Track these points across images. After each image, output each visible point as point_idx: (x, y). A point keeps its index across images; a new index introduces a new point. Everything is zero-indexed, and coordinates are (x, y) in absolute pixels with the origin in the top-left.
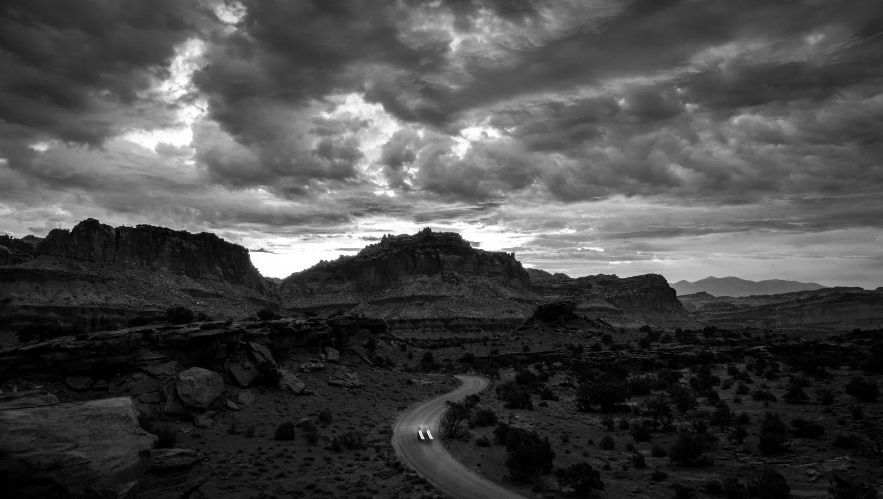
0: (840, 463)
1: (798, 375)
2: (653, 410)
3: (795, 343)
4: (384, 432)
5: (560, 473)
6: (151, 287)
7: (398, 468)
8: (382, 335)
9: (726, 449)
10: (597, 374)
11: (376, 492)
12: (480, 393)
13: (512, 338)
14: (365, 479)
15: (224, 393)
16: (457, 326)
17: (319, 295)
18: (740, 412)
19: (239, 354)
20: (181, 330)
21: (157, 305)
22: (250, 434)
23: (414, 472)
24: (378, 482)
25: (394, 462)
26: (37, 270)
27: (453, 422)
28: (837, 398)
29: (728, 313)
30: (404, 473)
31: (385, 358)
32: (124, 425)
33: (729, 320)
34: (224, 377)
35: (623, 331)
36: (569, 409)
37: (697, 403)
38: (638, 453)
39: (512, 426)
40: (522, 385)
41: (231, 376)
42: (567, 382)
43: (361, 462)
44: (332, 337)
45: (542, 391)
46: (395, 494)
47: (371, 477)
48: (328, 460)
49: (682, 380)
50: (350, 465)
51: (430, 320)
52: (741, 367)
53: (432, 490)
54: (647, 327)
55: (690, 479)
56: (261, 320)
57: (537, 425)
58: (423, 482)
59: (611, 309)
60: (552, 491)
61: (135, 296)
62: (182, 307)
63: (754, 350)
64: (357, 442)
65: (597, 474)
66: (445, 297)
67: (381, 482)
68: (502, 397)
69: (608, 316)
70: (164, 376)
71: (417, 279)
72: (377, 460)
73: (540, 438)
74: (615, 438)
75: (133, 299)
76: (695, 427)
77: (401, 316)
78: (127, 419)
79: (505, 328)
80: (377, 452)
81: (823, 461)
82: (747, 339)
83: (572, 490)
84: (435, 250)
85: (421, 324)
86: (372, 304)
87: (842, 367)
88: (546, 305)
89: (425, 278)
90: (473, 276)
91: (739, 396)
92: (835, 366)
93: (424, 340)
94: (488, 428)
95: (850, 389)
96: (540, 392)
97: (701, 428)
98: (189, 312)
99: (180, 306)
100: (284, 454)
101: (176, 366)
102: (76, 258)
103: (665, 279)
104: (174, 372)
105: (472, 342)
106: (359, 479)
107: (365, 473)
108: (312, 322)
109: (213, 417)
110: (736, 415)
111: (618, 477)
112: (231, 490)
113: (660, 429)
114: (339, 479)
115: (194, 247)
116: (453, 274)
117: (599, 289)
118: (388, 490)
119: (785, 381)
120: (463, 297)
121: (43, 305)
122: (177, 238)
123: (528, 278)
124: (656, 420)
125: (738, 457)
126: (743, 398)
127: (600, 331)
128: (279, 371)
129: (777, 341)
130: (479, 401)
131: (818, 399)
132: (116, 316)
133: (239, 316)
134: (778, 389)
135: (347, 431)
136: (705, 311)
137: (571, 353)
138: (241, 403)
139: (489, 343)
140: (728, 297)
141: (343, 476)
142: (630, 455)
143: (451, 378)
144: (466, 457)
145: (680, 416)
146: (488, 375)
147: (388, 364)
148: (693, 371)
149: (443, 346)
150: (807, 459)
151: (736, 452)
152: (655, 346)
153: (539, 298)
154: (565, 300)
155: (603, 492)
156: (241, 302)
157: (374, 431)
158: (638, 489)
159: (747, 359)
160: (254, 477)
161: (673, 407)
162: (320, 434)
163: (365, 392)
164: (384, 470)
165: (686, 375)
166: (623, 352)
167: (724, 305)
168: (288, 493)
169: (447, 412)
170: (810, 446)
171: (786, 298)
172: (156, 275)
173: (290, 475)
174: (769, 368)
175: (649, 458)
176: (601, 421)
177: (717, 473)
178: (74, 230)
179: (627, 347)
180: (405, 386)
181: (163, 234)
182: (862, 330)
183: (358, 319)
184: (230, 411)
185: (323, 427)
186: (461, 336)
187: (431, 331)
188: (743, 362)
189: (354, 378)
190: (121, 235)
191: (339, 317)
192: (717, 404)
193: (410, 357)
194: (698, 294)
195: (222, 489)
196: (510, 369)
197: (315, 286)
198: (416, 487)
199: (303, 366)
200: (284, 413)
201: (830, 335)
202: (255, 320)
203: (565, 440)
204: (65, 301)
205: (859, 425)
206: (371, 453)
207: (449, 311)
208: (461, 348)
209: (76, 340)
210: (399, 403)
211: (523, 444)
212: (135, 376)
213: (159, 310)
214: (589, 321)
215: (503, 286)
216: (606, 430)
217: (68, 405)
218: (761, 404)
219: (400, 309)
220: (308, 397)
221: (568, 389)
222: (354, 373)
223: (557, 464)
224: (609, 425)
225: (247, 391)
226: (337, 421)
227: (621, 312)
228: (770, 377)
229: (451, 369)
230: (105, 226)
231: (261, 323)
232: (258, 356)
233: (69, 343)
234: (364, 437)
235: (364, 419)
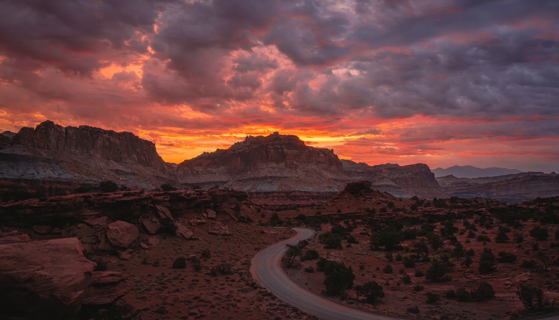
0: (524, 276)
1: (504, 225)
2: (418, 249)
3: (504, 206)
4: (245, 264)
5: (358, 288)
6: (89, 167)
7: (254, 286)
8: (245, 202)
9: (459, 271)
10: (384, 227)
11: (239, 301)
12: (308, 239)
13: (330, 204)
14: (232, 293)
15: (139, 238)
16: (295, 196)
17: (203, 175)
18: (469, 248)
19: (149, 213)
20: (110, 196)
21: (94, 179)
22: (156, 264)
23: (265, 289)
24: (241, 295)
25: (251, 282)
26: (13, 154)
27: (290, 258)
28: (525, 239)
29: (465, 188)
30: (258, 289)
31: (246, 217)
32: (74, 255)
33: (466, 192)
34: (138, 228)
35: (401, 200)
36: (365, 249)
37: (444, 244)
38: (407, 275)
39: (328, 259)
40: (336, 234)
41: (144, 227)
42: (365, 232)
43: (230, 283)
44: (211, 203)
45: (348, 237)
46: (252, 302)
47: (236, 292)
48: (208, 281)
49: (435, 230)
50: (222, 285)
51: (277, 192)
52: (471, 221)
53: (276, 300)
54: (416, 197)
55: (437, 289)
56: (163, 191)
57: (345, 259)
58: (270, 294)
59: (394, 186)
60: (352, 299)
61: (78, 173)
62: (110, 181)
63: (479, 211)
64: (227, 270)
65: (381, 288)
66: (287, 177)
67: (242, 295)
68: (323, 241)
69: (391, 190)
70: (99, 226)
71: (269, 166)
72: (240, 282)
73: (346, 267)
74: (393, 266)
75: (77, 175)
76: (442, 258)
77: (257, 190)
78: (75, 251)
79: (326, 198)
80: (241, 276)
81: (514, 276)
82: (475, 204)
83: (365, 298)
84: (281, 146)
85: (270, 195)
86: (239, 181)
87: (529, 220)
88: (353, 183)
89: (274, 165)
90: (306, 164)
91: (469, 239)
92: (525, 220)
93: (272, 205)
94: (313, 261)
95: (532, 233)
96: (347, 238)
97: (445, 259)
98: (115, 185)
99: (109, 180)
100: (179, 277)
101: (106, 220)
102: (38, 147)
103: (428, 167)
104: (105, 224)
105: (304, 206)
106: (228, 293)
107: (232, 289)
108: (198, 193)
109: (131, 253)
110: (467, 250)
111: (393, 289)
112: (144, 300)
113: (421, 260)
114: (215, 293)
115: (118, 141)
116: (293, 163)
117: (387, 173)
118: (247, 300)
119: (496, 229)
120: (299, 177)
121: (16, 178)
122: (107, 135)
123: (342, 165)
124: (418, 255)
125: (466, 275)
126: (471, 240)
127: (387, 200)
128: (175, 224)
129: (493, 205)
130: (307, 244)
131: (514, 240)
132: (65, 186)
133: (148, 188)
134: (492, 234)
135: (221, 263)
136: (452, 187)
137: (368, 214)
138: (150, 244)
139: (315, 207)
140: (466, 178)
141: (217, 291)
142: (402, 276)
143: (290, 230)
144: (298, 279)
145: (433, 251)
146: (314, 228)
147: (248, 221)
148: (442, 224)
149: (285, 209)
150: (506, 275)
151: (465, 272)
152: (420, 209)
153: (348, 178)
154: (365, 180)
155: (384, 299)
156: (150, 179)
157: (238, 263)
158: (406, 296)
159: (475, 216)
160: (159, 292)
161: (429, 246)
162: (203, 265)
163: (233, 239)
164: (244, 288)
165: (439, 226)
166: (400, 213)
167: (463, 183)
168: (182, 302)
169: (287, 251)
170: (508, 268)
171: (500, 179)
172: (93, 159)
173: (183, 290)
174: (488, 222)
175: (413, 278)
176: (385, 256)
177: (453, 285)
178: (37, 128)
179: (404, 210)
180: (259, 234)
181: (97, 132)
182: (541, 198)
183: (229, 191)
184: (143, 250)
185: (205, 260)
186: (297, 203)
187: (277, 199)
188: (473, 218)
189: (226, 229)
190: (69, 132)
191: (216, 190)
192: (456, 244)
193: (263, 216)
194: (448, 177)
195: (138, 298)
196: (328, 224)
197: (200, 169)
198: (266, 298)
199: (191, 221)
200: (179, 251)
201: (524, 201)
202: (159, 190)
203: (362, 268)
204: (31, 176)
205: (536, 254)
206: (237, 277)
207: (290, 186)
208: (296, 210)
209: (39, 201)
210: (255, 245)
211: (335, 270)
212: (79, 226)
213: (95, 183)
214: (380, 193)
215: (325, 170)
216: (388, 261)
217: (36, 241)
218: (482, 243)
219: (256, 185)
220: (194, 241)
221: (365, 236)
222: (226, 226)
223: (356, 283)
224: (390, 258)
225: (154, 236)
226: (214, 256)
227: (400, 188)
228: (488, 227)
229: (289, 224)
230: (58, 126)
231: (163, 192)
232: (161, 214)
233: (35, 203)
234: (232, 267)
235: (231, 256)
